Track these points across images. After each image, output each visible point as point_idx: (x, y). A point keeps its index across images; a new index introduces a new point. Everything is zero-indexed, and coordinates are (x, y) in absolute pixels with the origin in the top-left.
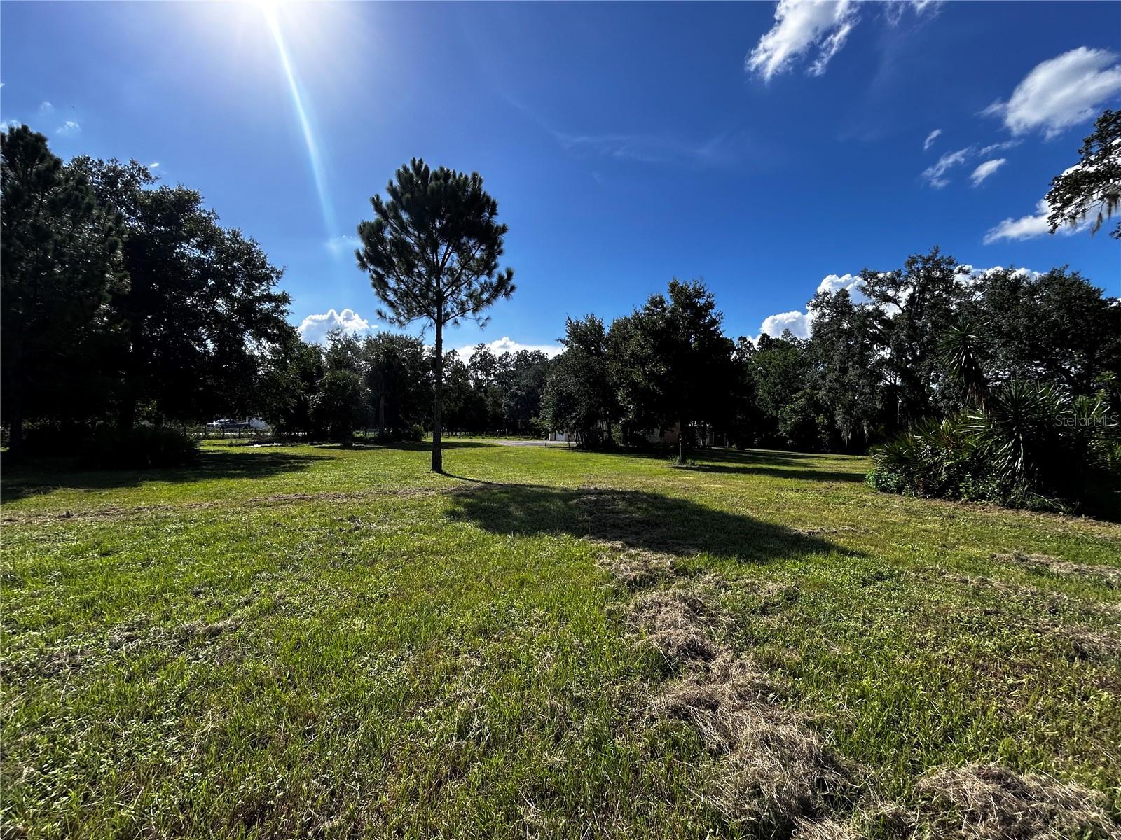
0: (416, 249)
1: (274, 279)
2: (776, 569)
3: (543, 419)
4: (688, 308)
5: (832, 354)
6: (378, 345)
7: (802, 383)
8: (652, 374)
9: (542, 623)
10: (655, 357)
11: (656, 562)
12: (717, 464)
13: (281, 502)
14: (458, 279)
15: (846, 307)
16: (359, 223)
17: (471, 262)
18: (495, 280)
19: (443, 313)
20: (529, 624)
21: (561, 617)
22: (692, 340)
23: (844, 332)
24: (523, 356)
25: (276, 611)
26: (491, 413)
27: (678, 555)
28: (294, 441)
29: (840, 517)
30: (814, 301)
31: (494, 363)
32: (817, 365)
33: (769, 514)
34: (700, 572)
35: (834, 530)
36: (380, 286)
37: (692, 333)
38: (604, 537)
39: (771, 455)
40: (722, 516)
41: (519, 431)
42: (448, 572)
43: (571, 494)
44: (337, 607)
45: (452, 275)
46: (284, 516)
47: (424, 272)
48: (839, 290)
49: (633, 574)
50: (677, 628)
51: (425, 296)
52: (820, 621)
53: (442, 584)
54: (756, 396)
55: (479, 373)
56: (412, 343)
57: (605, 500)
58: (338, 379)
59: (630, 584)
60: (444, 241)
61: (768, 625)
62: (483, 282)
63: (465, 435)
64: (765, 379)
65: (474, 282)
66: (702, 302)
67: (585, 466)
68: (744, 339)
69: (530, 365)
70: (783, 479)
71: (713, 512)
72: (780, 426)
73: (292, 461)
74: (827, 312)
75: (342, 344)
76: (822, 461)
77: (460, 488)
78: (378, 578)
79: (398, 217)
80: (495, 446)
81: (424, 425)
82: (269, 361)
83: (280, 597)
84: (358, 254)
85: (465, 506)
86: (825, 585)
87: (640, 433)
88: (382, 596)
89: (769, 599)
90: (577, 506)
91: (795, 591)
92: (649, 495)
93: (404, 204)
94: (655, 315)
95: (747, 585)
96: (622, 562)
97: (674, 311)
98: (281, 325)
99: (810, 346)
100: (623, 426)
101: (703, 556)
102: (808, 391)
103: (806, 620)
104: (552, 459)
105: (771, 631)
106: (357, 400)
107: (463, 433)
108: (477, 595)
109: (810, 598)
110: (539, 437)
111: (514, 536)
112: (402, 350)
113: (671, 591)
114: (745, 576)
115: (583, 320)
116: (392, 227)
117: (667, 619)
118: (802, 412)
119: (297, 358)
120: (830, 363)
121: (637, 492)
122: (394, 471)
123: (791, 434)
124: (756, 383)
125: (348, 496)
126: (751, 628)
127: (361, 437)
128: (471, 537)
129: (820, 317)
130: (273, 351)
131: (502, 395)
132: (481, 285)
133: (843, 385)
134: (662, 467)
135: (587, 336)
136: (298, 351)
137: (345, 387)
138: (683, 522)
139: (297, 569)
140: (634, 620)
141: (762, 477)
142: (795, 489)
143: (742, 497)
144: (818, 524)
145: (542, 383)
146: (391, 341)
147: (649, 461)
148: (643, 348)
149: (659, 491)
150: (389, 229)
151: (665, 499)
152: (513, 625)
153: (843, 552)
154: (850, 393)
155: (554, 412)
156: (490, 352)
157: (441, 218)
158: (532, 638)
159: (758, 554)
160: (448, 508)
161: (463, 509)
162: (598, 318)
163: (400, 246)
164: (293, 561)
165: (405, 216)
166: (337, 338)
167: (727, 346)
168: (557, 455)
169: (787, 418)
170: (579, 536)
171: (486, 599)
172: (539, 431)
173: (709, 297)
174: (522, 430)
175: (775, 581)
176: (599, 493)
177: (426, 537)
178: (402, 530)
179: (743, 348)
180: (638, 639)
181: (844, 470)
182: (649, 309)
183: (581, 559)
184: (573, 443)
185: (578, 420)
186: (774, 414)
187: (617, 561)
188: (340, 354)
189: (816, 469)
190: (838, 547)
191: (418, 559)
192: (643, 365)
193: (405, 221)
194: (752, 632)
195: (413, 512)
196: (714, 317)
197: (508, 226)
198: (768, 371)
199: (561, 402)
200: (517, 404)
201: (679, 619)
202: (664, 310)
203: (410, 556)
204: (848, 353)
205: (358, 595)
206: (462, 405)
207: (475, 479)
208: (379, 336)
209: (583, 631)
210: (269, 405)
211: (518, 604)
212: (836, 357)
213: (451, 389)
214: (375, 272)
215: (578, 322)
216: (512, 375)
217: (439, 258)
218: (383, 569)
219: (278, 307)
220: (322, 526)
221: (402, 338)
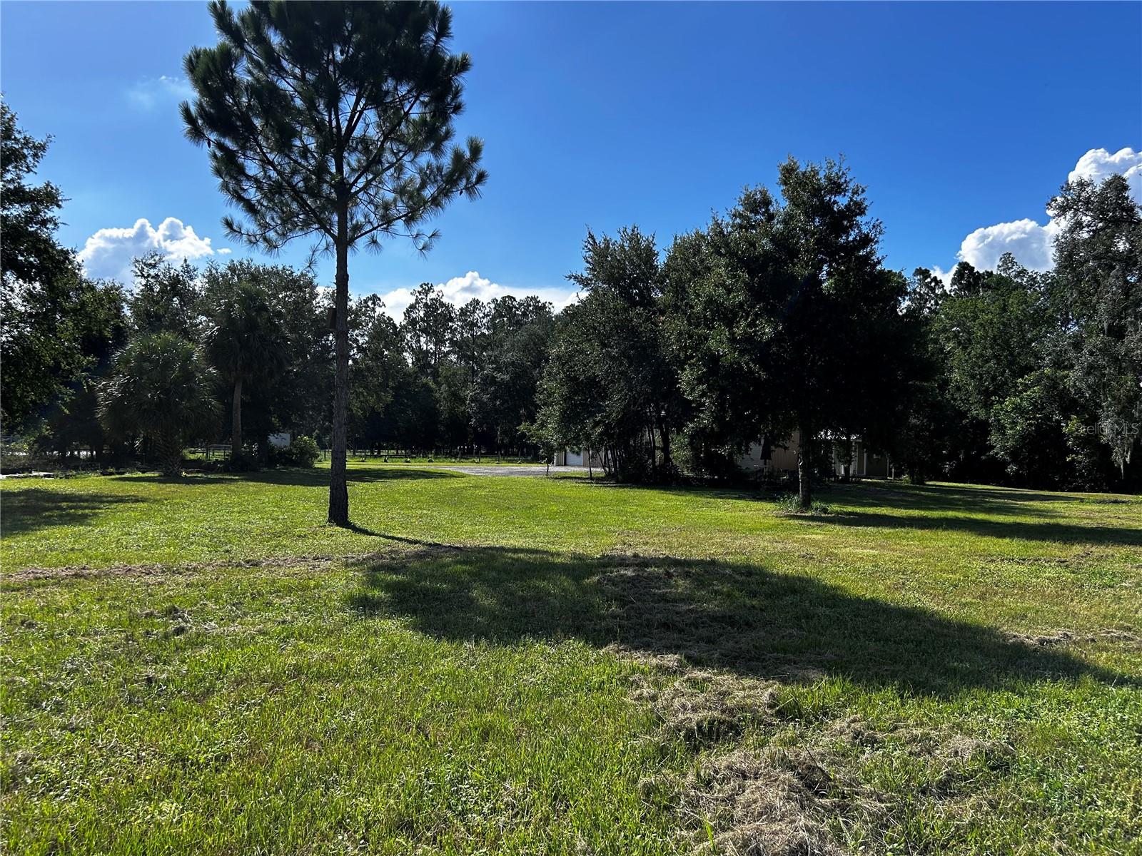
0: (298, 102)
1: (30, 159)
2: (974, 709)
3: (542, 426)
4: (815, 213)
5: (1095, 299)
6: (231, 286)
7: (1037, 356)
8: (748, 339)
9: (518, 810)
10: (753, 307)
11: (741, 694)
12: (870, 510)
13: (40, 582)
14: (377, 160)
15: (1123, 209)
16: (188, 52)
17: (403, 127)
18: (447, 161)
19: (349, 225)
20: (494, 810)
21: (555, 798)
22: (823, 275)
23: (1119, 257)
24: (505, 307)
25: (16, 786)
26: (445, 416)
27: (784, 682)
28: (70, 466)
29: (1103, 611)
30: (1060, 199)
31: (451, 320)
32: (1066, 322)
33: (965, 605)
34: (825, 714)
35: (1090, 636)
36: (228, 174)
37: (823, 262)
38: (647, 647)
39: (975, 493)
40: (875, 609)
41: (499, 449)
42: (347, 712)
43: (587, 565)
44: (131, 780)
45: (366, 151)
46: (42, 609)
47: (312, 147)
48: (1108, 178)
49: (696, 717)
50: (773, 820)
51: (314, 192)
52: (1051, 809)
53: (332, 735)
54: (947, 382)
55: (423, 340)
56: (295, 281)
57: (650, 578)
58: (154, 350)
59: (689, 736)
60: (350, 88)
61: (951, 817)
62: (425, 166)
63: (397, 456)
64: (965, 348)
65: (408, 165)
66: (842, 201)
67: (619, 513)
68: (925, 273)
69: (519, 324)
70: (995, 540)
71: (858, 599)
72: (993, 438)
73: (64, 504)
74: (1086, 219)
75: (161, 283)
76: (1074, 506)
77: (380, 556)
78: (212, 724)
79: (261, 41)
80: (452, 476)
81: (319, 439)
82: (21, 314)
83: (24, 760)
84: (187, 112)
85: (388, 587)
86: (1066, 742)
87: (724, 451)
88: (217, 759)
89: (956, 766)
90: (598, 588)
91: (1006, 752)
92: (735, 568)
93: (273, 15)
94: (753, 227)
95: (914, 739)
96: (677, 693)
97: (789, 218)
98: (44, 248)
99: (1053, 286)
100: (692, 437)
101: (832, 684)
102: (1047, 371)
103: (1024, 807)
104: (557, 499)
105: (958, 828)
106: (191, 390)
107: (393, 452)
108: (399, 756)
109: (1034, 764)
110: (536, 459)
111: (477, 643)
112: (275, 296)
113: (766, 750)
114: (911, 722)
115: (616, 238)
116: (252, 60)
117: (755, 802)
118: (1036, 410)
119: (75, 311)
120: (1090, 317)
121: (713, 562)
122: (257, 523)
123: (1014, 454)
124: (947, 356)
125: (168, 570)
126: (919, 822)
127: (198, 461)
128: (394, 646)
129: (1072, 230)
130: (30, 297)
131: (466, 381)
132: (421, 171)
133: (1116, 360)
134: (765, 517)
135: (624, 270)
136: (77, 296)
137: (168, 364)
138: (798, 618)
139: (59, 708)
140: (694, 804)
141: (955, 536)
142: (1016, 558)
143: (915, 572)
144: (1058, 624)
145: (540, 359)
146: (256, 277)
147: (741, 504)
148: (729, 291)
149: (755, 561)
150: (245, 63)
151: (766, 575)
152: (463, 814)
153: (1105, 677)
154: (1130, 376)
155: (563, 413)
156: (445, 300)
157: (345, 42)
158: (498, 838)
159: (939, 682)
160: (356, 593)
161: (382, 594)
162: (645, 234)
163: (268, 98)
164: (53, 693)
165: (276, 39)
166: (152, 272)
167: (890, 287)
168: (566, 493)
169: (1006, 423)
170: (598, 644)
171: (414, 764)
172: (535, 448)
173: (855, 192)
174: (506, 447)
175: (969, 732)
176: (641, 563)
177: (308, 647)
178: (265, 634)
179: (924, 290)
180: (699, 840)
181: (1115, 523)
182: (741, 216)
183: (600, 688)
184: (598, 471)
185: (608, 426)
186: (982, 415)
187: (668, 691)
188: (157, 303)
189: (1062, 521)
190: (1096, 668)
191: (292, 689)
192: (730, 323)
193: (277, 48)
194: (918, 830)
195: (288, 600)
196: (865, 230)
197: (472, 58)
198: (970, 333)
199: (575, 393)
200: (494, 397)
201: (778, 803)
202: (771, 217)
203: (275, 683)
204: (1127, 298)
205: (171, 754)
206: (390, 399)
207: (411, 537)
208: (232, 269)
209: (596, 826)
210: (20, 400)
211: (476, 774)
212: (1102, 307)
213: (369, 368)
214: (220, 146)
215: (607, 242)
216: (485, 343)
217: (342, 119)
218: (225, 707)
219: (37, 212)
220: (111, 626)
221: (274, 273)
